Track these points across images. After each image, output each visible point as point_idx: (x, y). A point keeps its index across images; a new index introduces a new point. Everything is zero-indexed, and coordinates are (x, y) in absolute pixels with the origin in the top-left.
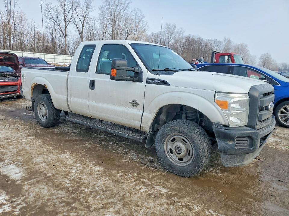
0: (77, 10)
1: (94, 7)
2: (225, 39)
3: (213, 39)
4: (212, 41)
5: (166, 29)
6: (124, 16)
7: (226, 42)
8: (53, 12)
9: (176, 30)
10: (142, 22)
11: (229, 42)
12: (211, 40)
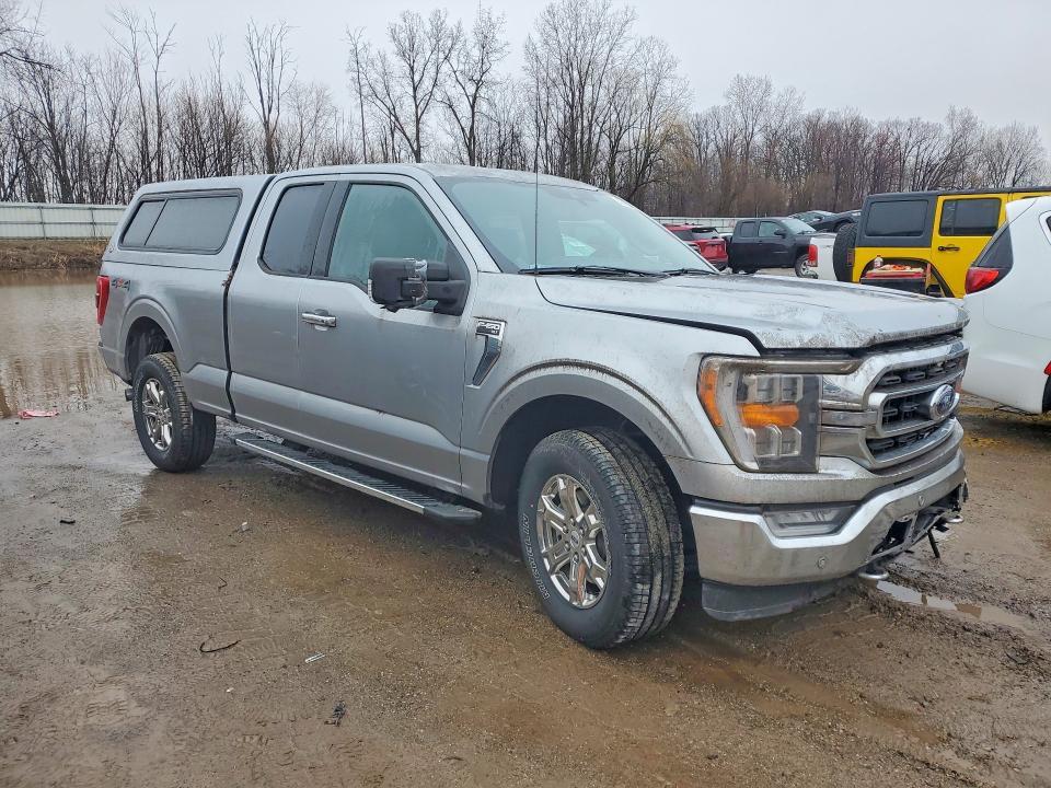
0: (454, 61)
1: (507, 44)
2: (951, 117)
3: (905, 119)
4: (901, 124)
5: (734, 98)
6: (610, 66)
7: (958, 125)
8: (373, 76)
9: (773, 98)
10: (667, 83)
11: (968, 125)
12: (897, 124)
